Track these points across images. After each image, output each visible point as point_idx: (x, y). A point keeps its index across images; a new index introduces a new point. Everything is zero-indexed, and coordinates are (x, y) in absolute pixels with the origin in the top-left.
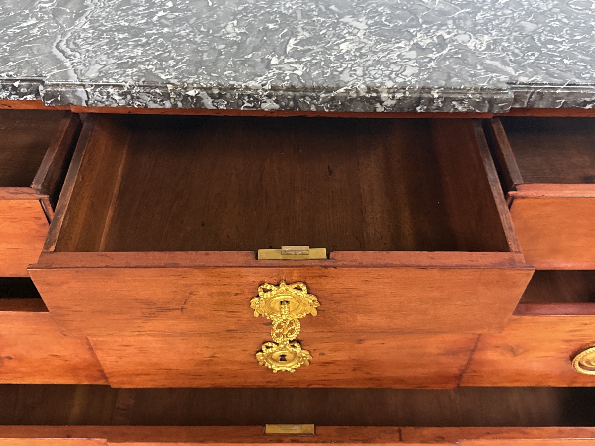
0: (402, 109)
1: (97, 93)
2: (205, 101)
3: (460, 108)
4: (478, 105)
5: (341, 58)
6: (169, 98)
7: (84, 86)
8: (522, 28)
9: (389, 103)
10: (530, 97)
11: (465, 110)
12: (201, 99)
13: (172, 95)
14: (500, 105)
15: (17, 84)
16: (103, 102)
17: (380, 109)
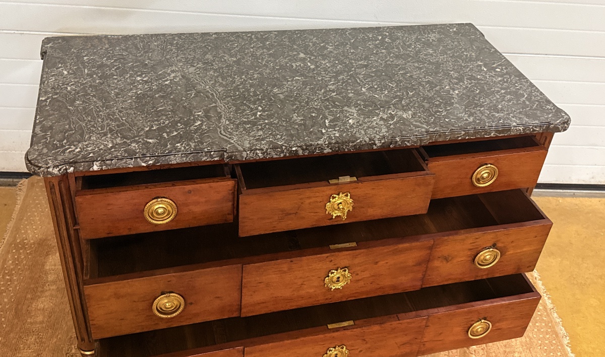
0: (385, 148)
1: (252, 154)
3: (408, 144)
4: (415, 142)
5: (352, 127)
6: (283, 152)
7: (245, 151)
8: (423, 106)
9: (379, 145)
10: (436, 137)
11: (410, 145)
12: (298, 151)
13: (285, 151)
14: (424, 141)
15: (212, 153)
16: (252, 157)
17: (376, 149)
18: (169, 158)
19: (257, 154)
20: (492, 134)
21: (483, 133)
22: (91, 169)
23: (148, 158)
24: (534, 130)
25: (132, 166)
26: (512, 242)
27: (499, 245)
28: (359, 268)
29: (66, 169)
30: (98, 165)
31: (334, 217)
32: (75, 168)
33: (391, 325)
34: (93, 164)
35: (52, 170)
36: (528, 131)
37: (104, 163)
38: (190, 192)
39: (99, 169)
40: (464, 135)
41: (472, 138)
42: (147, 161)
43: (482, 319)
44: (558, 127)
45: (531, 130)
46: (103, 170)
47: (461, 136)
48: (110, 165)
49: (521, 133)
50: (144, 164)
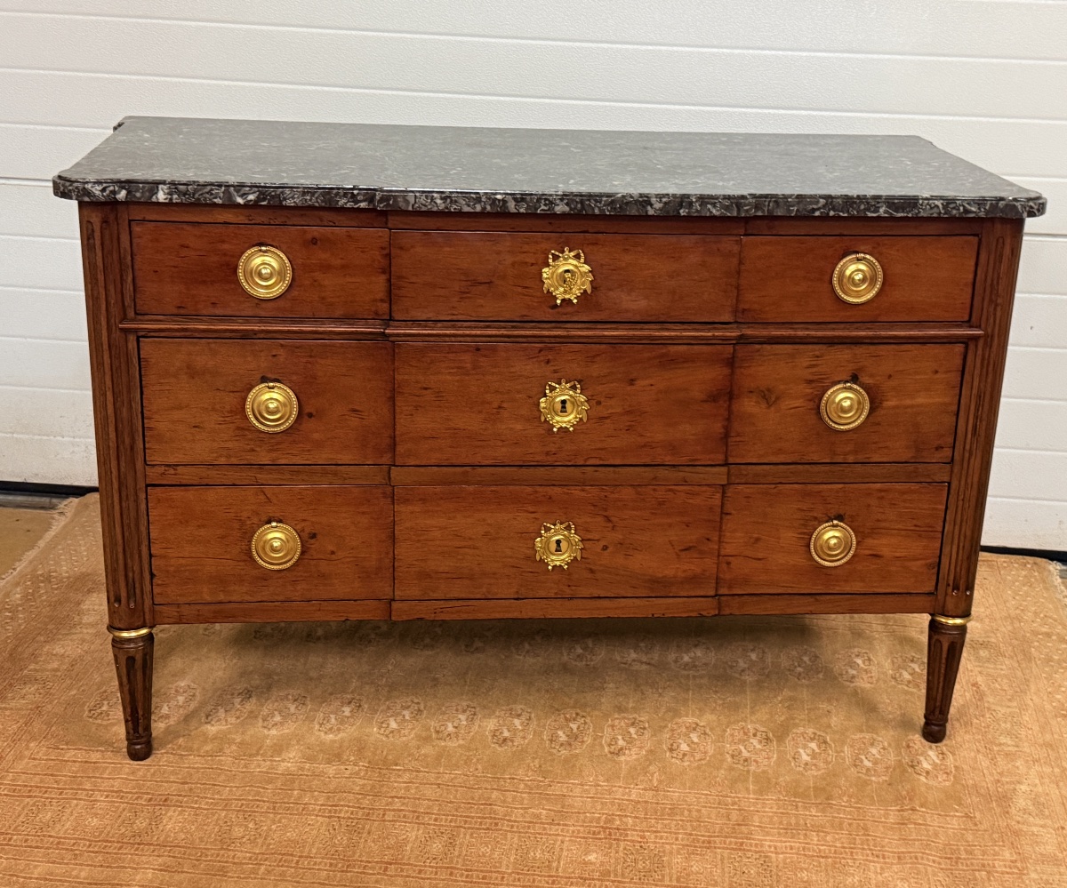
0: (668, 212)
1: (424, 197)
2: (509, 204)
4: (727, 208)
6: (480, 202)
7: (413, 192)
9: (658, 205)
10: (769, 205)
11: (718, 213)
12: (506, 203)
13: (484, 199)
14: (745, 208)
15: (356, 192)
16: (426, 206)
17: (651, 212)
18: (282, 192)
19: (433, 199)
20: (881, 210)
21: (862, 207)
22: (154, 197)
23: (248, 189)
24: (966, 211)
25: (221, 202)
27: (865, 378)
28: (600, 389)
29: (114, 192)
30: (166, 191)
31: (558, 301)
32: (129, 193)
34: (158, 187)
35: (92, 187)
36: (954, 212)
37: (176, 188)
38: (314, 241)
39: (167, 201)
40: (824, 206)
41: (841, 214)
42: (245, 194)
43: (835, 519)
44: (1015, 205)
45: (961, 208)
46: (174, 201)
47: (818, 209)
48: (185, 194)
49: (940, 213)
50: (240, 200)
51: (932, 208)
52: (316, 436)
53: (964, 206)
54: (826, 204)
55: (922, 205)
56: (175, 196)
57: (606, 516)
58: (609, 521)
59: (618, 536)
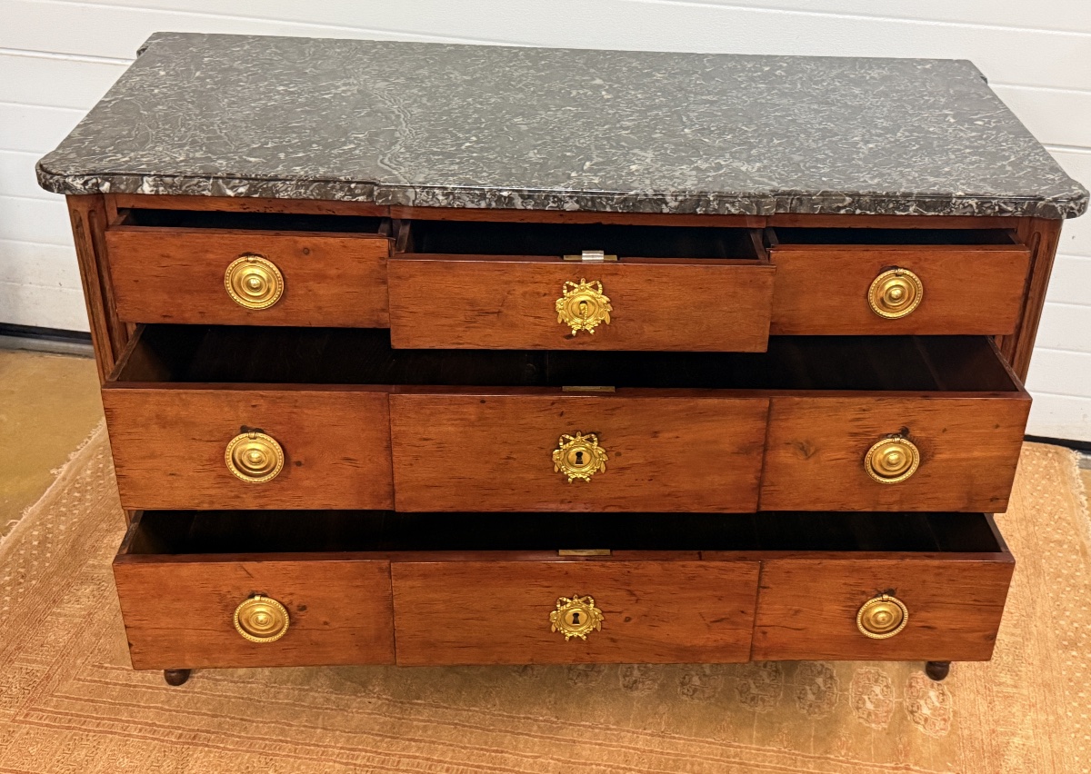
0: (683, 210)
1: (424, 193)
2: (515, 201)
3: (733, 210)
4: (747, 207)
5: (631, 174)
6: (485, 198)
7: (413, 187)
9: (673, 204)
10: (791, 203)
11: (737, 212)
12: (513, 200)
13: (488, 196)
14: (766, 207)
15: (353, 186)
16: (427, 202)
17: (666, 210)
18: (274, 185)
19: (434, 195)
20: (911, 209)
21: (891, 205)
22: (139, 189)
23: (237, 181)
24: (1002, 210)
25: (209, 194)
26: (945, 430)
27: (916, 433)
28: (620, 441)
29: (97, 185)
30: (152, 183)
31: (574, 332)
32: (112, 185)
33: (683, 566)
34: (142, 180)
35: (73, 181)
36: (989, 211)
37: (161, 180)
38: (306, 251)
39: (153, 193)
40: (850, 205)
41: (868, 212)
42: (235, 187)
43: (885, 593)
44: (1054, 206)
45: (997, 208)
46: (161, 193)
47: (845, 207)
48: (171, 186)
49: (974, 212)
50: (230, 193)
51: (965, 208)
52: (307, 483)
53: (1000, 206)
54: (853, 202)
55: (954, 204)
56: (161, 189)
57: (628, 590)
58: (633, 595)
59: (643, 608)
